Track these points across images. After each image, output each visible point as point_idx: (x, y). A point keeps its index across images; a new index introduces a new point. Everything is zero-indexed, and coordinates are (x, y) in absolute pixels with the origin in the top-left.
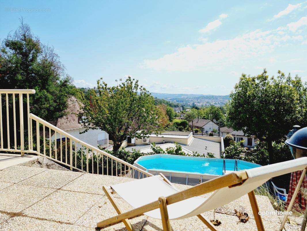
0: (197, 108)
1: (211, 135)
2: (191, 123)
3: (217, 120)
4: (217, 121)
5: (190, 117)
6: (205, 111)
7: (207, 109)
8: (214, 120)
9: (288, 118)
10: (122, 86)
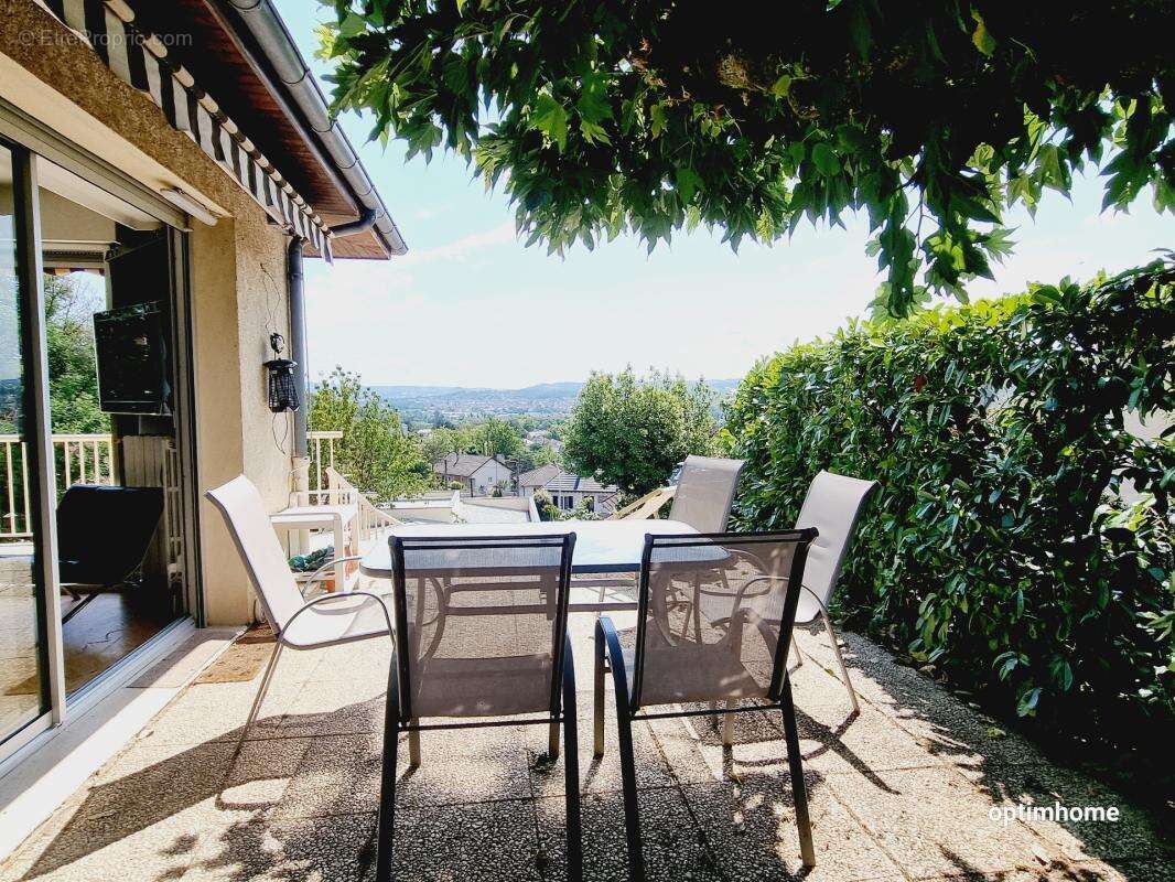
0: (448, 426)
1: (498, 495)
2: (439, 468)
3: (506, 455)
4: (506, 458)
5: (434, 453)
6: (474, 432)
7: (477, 428)
8: (500, 457)
9: (670, 448)
10: (322, 387)
